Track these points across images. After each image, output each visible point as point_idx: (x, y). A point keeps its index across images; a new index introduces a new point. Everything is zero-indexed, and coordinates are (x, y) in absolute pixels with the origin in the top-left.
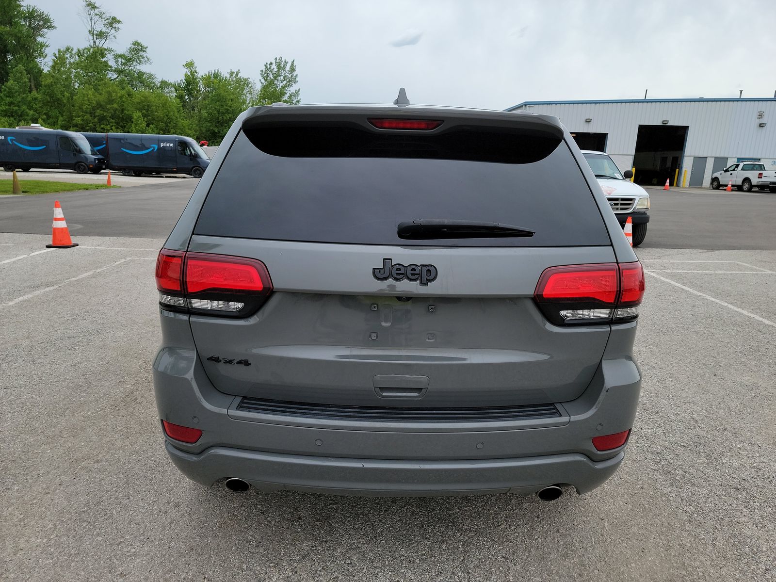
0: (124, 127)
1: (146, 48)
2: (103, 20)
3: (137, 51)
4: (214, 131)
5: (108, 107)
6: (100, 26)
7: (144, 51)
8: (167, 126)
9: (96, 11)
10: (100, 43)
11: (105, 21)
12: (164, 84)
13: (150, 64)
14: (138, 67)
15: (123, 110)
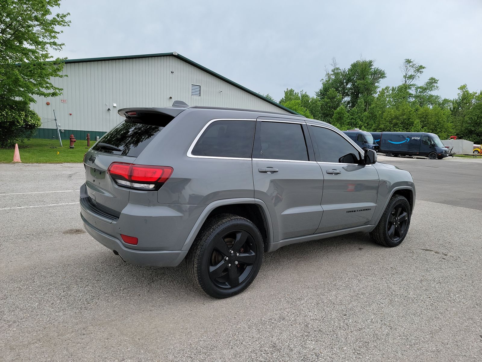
0: (407, 129)
1: (437, 81)
2: (414, 68)
3: (431, 83)
4: (471, 129)
5: (401, 117)
6: (411, 72)
7: (436, 83)
8: (436, 127)
9: (411, 64)
10: (409, 82)
11: (415, 68)
12: (446, 101)
13: (438, 90)
14: (429, 93)
15: (409, 119)
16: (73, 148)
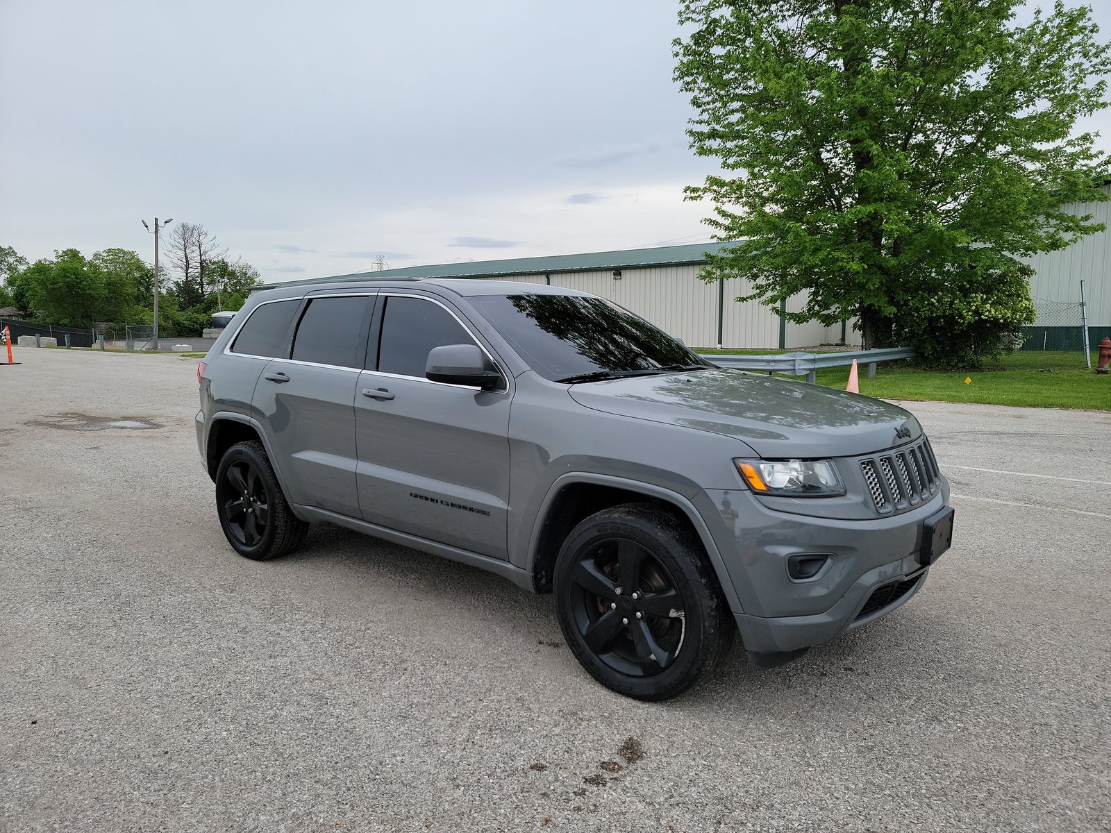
16: (1106, 372)
